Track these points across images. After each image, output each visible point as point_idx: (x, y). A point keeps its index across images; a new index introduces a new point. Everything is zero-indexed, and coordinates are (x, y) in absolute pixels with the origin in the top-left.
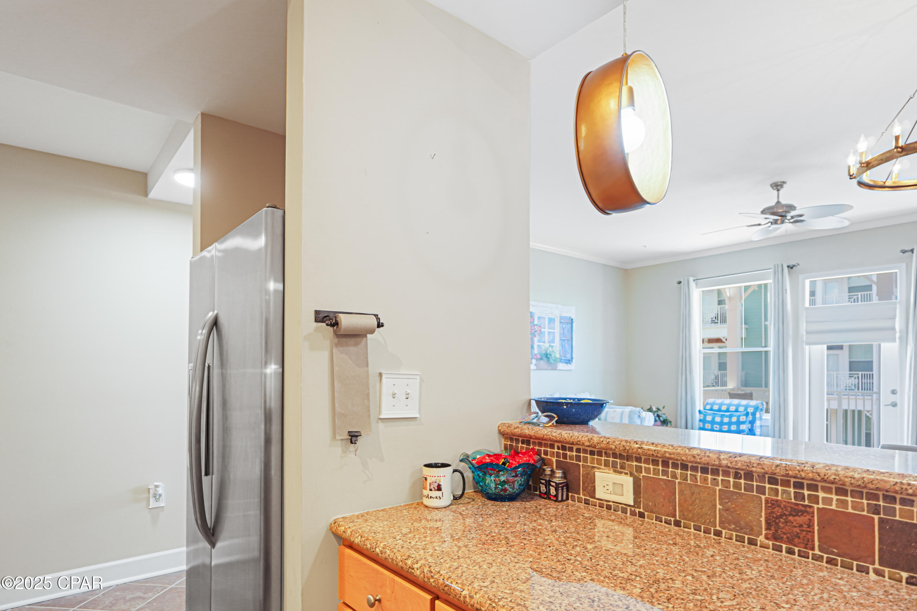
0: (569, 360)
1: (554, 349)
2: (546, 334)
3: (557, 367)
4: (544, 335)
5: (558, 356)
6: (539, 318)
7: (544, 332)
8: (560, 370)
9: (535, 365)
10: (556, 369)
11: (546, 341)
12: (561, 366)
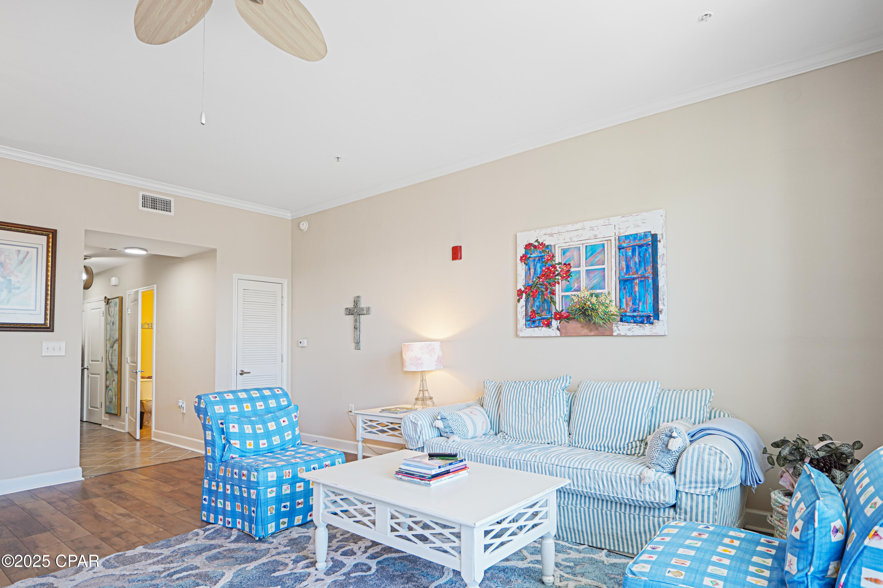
0: (648, 317)
1: (602, 298)
2: (583, 275)
3: (612, 331)
4: (579, 278)
5: (613, 309)
6: (564, 252)
7: (579, 272)
8: (619, 335)
9: (558, 329)
10: (612, 335)
11: (583, 288)
12: (623, 328)
